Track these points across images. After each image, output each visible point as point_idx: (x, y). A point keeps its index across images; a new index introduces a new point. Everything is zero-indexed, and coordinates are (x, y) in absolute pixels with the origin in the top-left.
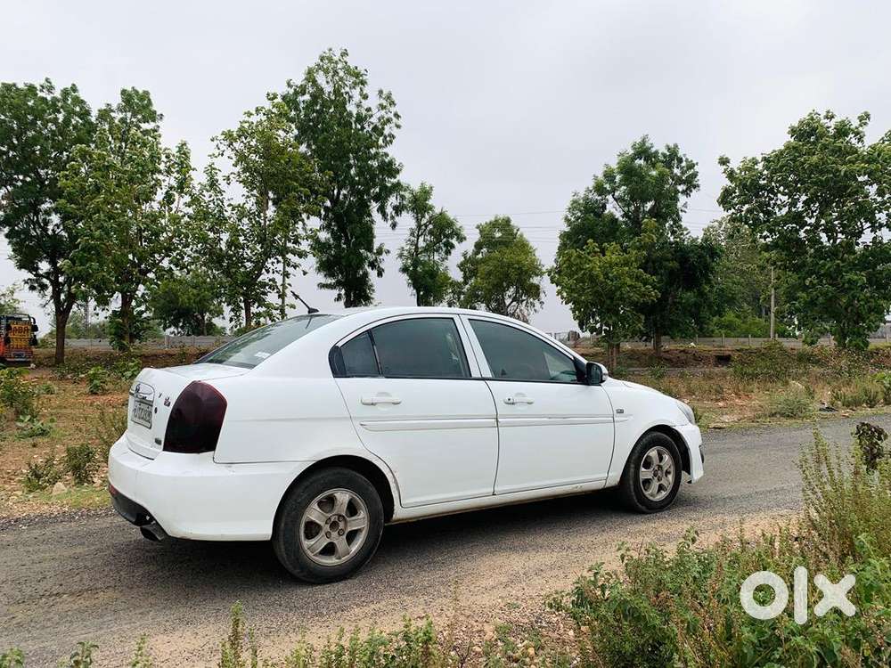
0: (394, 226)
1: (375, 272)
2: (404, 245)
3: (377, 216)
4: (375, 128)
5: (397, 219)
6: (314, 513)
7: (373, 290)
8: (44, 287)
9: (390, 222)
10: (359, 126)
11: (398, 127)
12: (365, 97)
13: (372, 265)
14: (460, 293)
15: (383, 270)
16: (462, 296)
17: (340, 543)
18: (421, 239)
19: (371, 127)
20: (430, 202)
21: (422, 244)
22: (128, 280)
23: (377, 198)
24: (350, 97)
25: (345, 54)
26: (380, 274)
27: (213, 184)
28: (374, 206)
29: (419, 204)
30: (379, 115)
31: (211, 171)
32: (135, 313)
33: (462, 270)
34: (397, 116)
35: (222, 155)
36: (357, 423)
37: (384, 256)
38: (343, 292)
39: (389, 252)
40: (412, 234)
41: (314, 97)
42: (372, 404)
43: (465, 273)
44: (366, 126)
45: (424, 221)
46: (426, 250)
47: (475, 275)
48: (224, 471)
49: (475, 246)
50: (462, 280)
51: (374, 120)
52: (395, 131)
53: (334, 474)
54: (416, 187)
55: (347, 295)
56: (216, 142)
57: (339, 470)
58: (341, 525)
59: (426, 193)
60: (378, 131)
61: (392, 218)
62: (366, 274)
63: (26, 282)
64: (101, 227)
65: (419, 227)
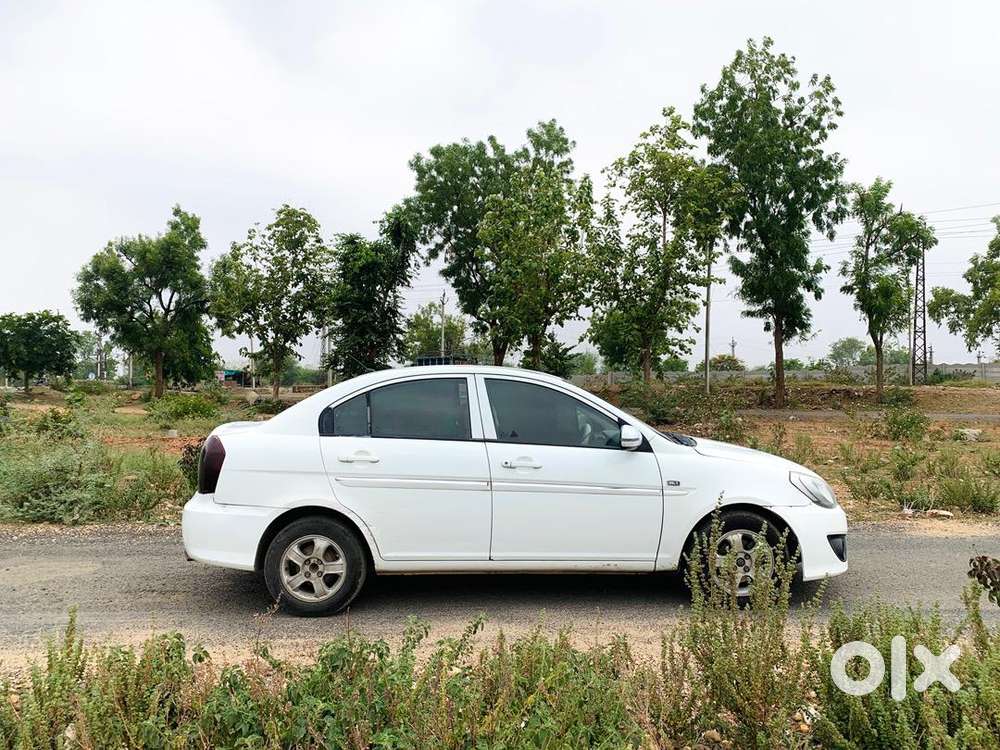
0: (831, 236)
1: (812, 294)
2: (847, 257)
3: (811, 226)
4: (809, 122)
5: (835, 227)
6: (294, 554)
7: (810, 315)
8: (485, 329)
9: (826, 232)
10: (788, 123)
11: (840, 114)
12: (795, 86)
13: (809, 286)
14: (969, 311)
15: (822, 291)
16: (972, 315)
17: (318, 584)
18: (872, 249)
19: (803, 121)
20: (886, 201)
21: (872, 254)
22: (537, 321)
23: (810, 205)
24: (774, 92)
25: (768, 42)
26: (818, 296)
27: (610, 217)
28: (808, 215)
29: (871, 205)
30: (813, 104)
31: (608, 203)
32: (560, 351)
33: (969, 281)
34: (837, 102)
35: (615, 185)
36: (332, 478)
37: (822, 274)
38: (771, 320)
39: (829, 268)
40: (860, 244)
41: (733, 100)
42: (347, 462)
43: (975, 284)
44: (796, 120)
45: (876, 225)
46: (877, 262)
47: (992, 286)
48: (220, 510)
49: (991, 247)
50: (972, 294)
51: (807, 112)
52: (836, 119)
53: (312, 522)
54: (867, 184)
55: (778, 323)
56: (606, 173)
57: (318, 519)
58: (321, 568)
59: (880, 190)
60: (812, 123)
61: (829, 226)
62: (800, 298)
63: (471, 326)
64: (510, 273)
65: (869, 232)
